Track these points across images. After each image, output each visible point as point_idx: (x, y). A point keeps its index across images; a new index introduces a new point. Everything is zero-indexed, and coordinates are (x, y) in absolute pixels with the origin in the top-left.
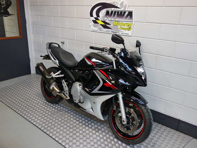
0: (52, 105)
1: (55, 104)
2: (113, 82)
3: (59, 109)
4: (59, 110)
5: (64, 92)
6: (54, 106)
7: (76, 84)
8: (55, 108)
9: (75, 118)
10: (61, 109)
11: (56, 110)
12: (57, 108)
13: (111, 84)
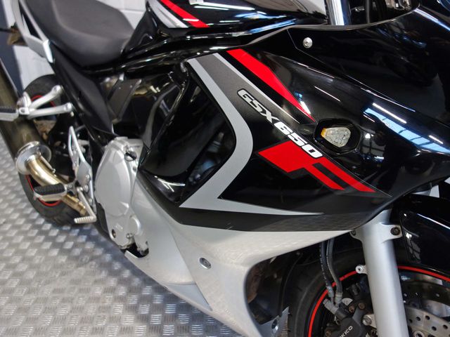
0: (55, 232)
1: (69, 228)
2: (337, 136)
3: (77, 251)
4: (77, 258)
5: (78, 185)
6: (62, 239)
7: (114, 151)
8: (60, 246)
9: (133, 300)
10: (84, 252)
11: (63, 259)
12: (69, 245)
13: (317, 154)
